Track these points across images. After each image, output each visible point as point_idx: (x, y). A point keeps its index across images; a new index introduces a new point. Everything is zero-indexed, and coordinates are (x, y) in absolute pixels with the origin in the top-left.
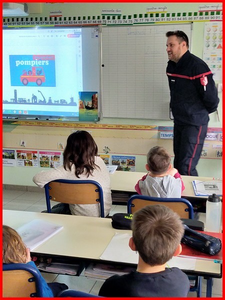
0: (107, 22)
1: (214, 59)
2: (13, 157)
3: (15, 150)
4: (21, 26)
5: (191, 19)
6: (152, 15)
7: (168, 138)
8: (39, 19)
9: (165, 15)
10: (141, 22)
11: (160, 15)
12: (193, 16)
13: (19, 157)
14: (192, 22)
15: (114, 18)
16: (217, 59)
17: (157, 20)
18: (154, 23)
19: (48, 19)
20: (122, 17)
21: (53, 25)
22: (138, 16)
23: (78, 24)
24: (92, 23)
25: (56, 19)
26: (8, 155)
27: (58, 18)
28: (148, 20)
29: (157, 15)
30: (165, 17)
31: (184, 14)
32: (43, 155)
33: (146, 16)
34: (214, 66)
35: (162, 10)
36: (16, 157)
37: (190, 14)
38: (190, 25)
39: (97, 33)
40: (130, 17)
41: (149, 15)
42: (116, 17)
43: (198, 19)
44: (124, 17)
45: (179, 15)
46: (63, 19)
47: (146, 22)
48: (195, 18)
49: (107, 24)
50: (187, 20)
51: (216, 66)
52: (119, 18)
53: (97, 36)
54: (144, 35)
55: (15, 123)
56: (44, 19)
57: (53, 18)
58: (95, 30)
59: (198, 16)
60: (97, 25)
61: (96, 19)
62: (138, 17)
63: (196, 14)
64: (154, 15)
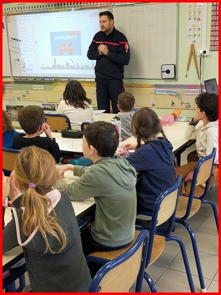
1: (195, 29)
3: (56, 104)
4: (57, 10)
7: (161, 93)
8: (69, 4)
16: (197, 29)
21: (79, 8)
23: (96, 6)
24: (106, 5)
26: (51, 108)
49: (116, 5)
51: (196, 35)
54: (142, 13)
55: (55, 84)
56: (72, 4)
60: (109, 7)
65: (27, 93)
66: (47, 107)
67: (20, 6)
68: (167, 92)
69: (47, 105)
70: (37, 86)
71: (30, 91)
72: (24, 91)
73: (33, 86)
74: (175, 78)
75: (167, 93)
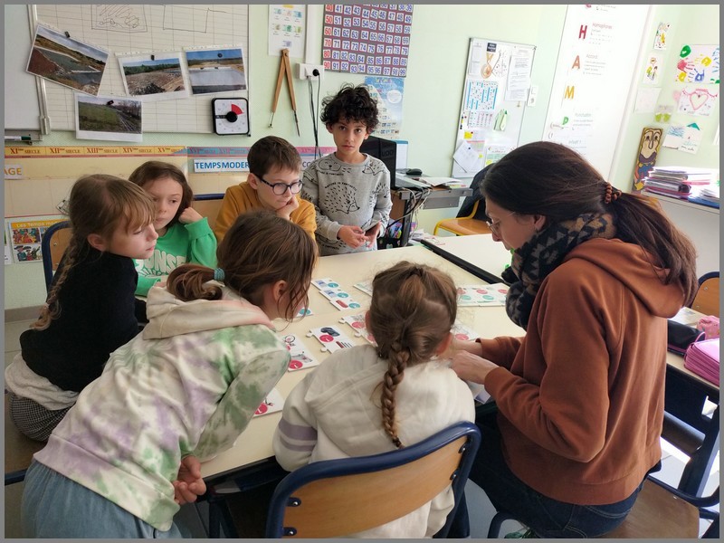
1: (289, 14)
16: (293, 14)
34: (289, 28)
51: (293, 29)
68: (226, 165)
74: (247, 134)
75: (225, 169)
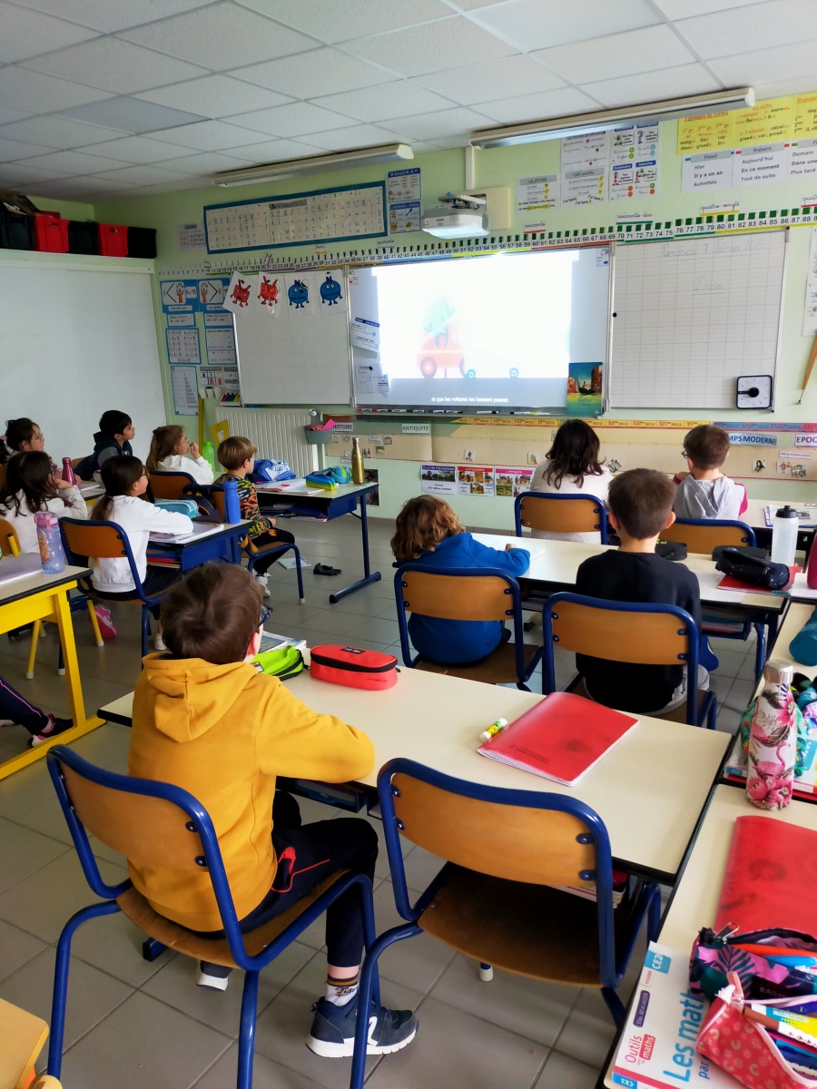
0: (626, 236)
2: (452, 479)
3: (456, 466)
4: (475, 253)
5: (786, 221)
6: (710, 219)
8: (505, 239)
9: (736, 217)
10: (689, 232)
11: (726, 218)
12: (790, 216)
13: (461, 478)
14: (788, 228)
15: (638, 228)
17: (719, 227)
18: (714, 233)
19: (522, 237)
20: (653, 226)
21: (529, 248)
22: (684, 222)
23: (573, 243)
24: (598, 240)
25: (534, 237)
26: (443, 476)
27: (538, 235)
28: (702, 228)
29: (720, 218)
30: (736, 221)
31: (773, 214)
32: (503, 475)
33: (699, 220)
35: (730, 209)
36: (457, 478)
37: (784, 213)
38: (783, 233)
39: (606, 258)
40: (668, 225)
41: (705, 220)
42: (643, 226)
43: (800, 221)
44: (658, 226)
45: (762, 215)
46: (546, 236)
47: (700, 232)
48: (794, 220)
49: (626, 239)
50: (779, 224)
52: (648, 227)
53: (606, 263)
54: (693, 257)
55: (457, 421)
56: (513, 238)
57: (530, 236)
58: (604, 252)
59: (801, 215)
60: (607, 244)
61: (606, 233)
62: (683, 225)
63: (795, 212)
64: (715, 219)
65: (388, 441)
66: (433, 472)
67: (382, 245)
68: (748, 439)
69: (436, 468)
70: (414, 425)
71: (395, 438)
72: (380, 438)
73: (404, 425)
74: (769, 409)
75: (745, 443)
